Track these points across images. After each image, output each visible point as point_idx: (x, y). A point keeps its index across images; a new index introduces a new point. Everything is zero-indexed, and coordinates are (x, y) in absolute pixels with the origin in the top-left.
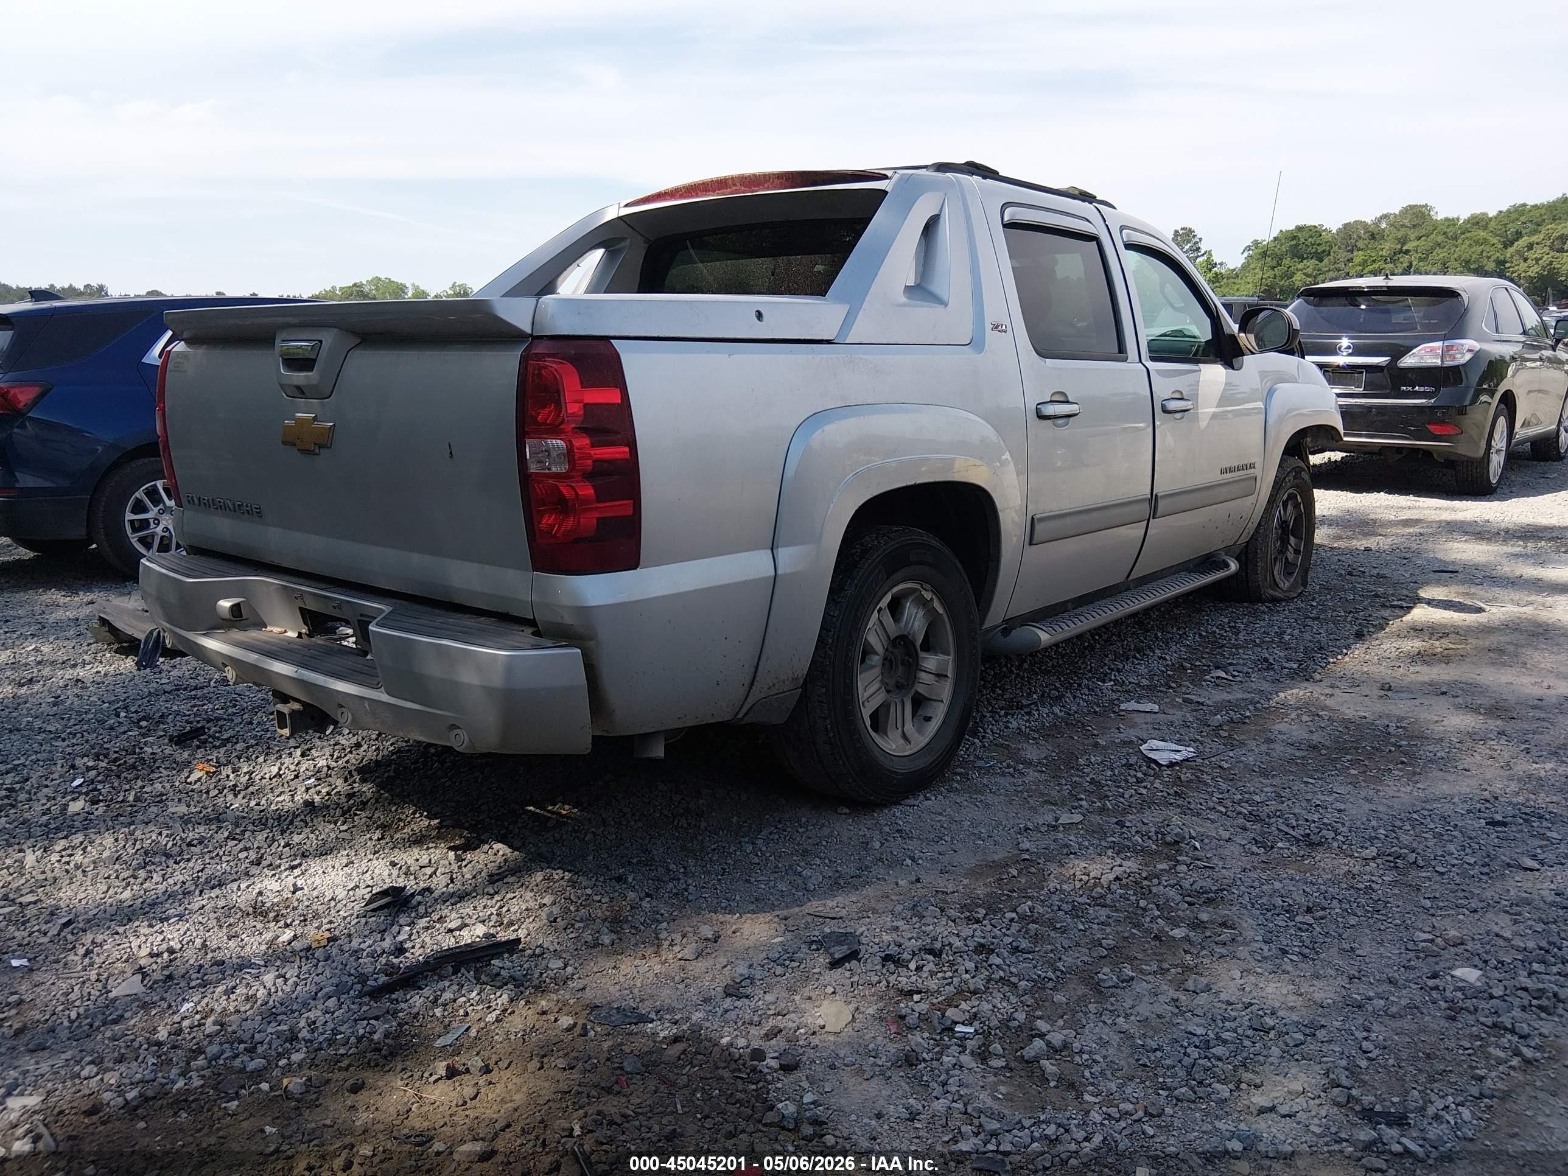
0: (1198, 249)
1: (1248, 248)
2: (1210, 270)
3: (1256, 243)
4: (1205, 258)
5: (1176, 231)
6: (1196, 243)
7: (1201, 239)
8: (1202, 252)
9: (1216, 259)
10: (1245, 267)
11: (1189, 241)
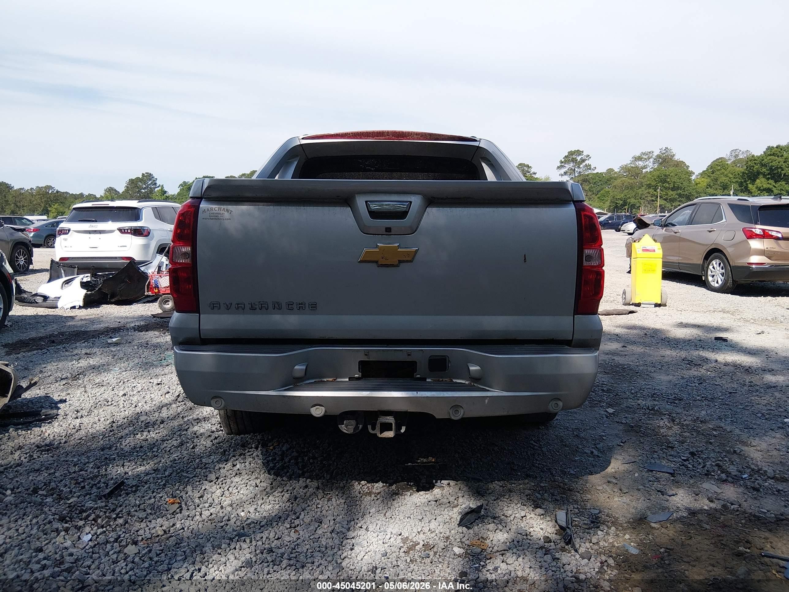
0: (156, 184)
1: (181, 185)
2: (164, 195)
3: (184, 182)
4: (160, 188)
5: (143, 174)
6: (154, 181)
7: (156, 179)
8: (158, 185)
9: (165, 189)
10: (179, 194)
11: (150, 180)
